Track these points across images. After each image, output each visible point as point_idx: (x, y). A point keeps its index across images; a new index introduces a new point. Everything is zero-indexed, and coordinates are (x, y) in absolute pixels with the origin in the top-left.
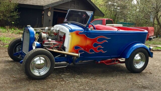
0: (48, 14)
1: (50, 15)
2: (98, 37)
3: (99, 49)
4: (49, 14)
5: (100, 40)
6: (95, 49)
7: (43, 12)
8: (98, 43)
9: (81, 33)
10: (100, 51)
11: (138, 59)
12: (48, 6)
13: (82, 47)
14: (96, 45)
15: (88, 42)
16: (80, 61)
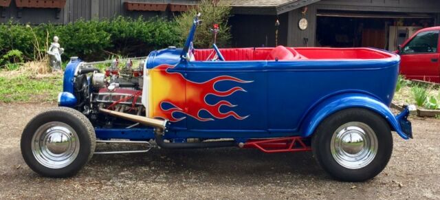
0: (300, 26)
1: (305, 28)
2: (217, 80)
3: (225, 109)
4: (303, 24)
5: (223, 86)
6: (214, 110)
7: (278, 21)
8: (217, 93)
9: (170, 70)
10: (228, 114)
11: (356, 141)
12: (289, 7)
13: (178, 104)
14: (212, 100)
15: (191, 93)
16: (192, 139)
